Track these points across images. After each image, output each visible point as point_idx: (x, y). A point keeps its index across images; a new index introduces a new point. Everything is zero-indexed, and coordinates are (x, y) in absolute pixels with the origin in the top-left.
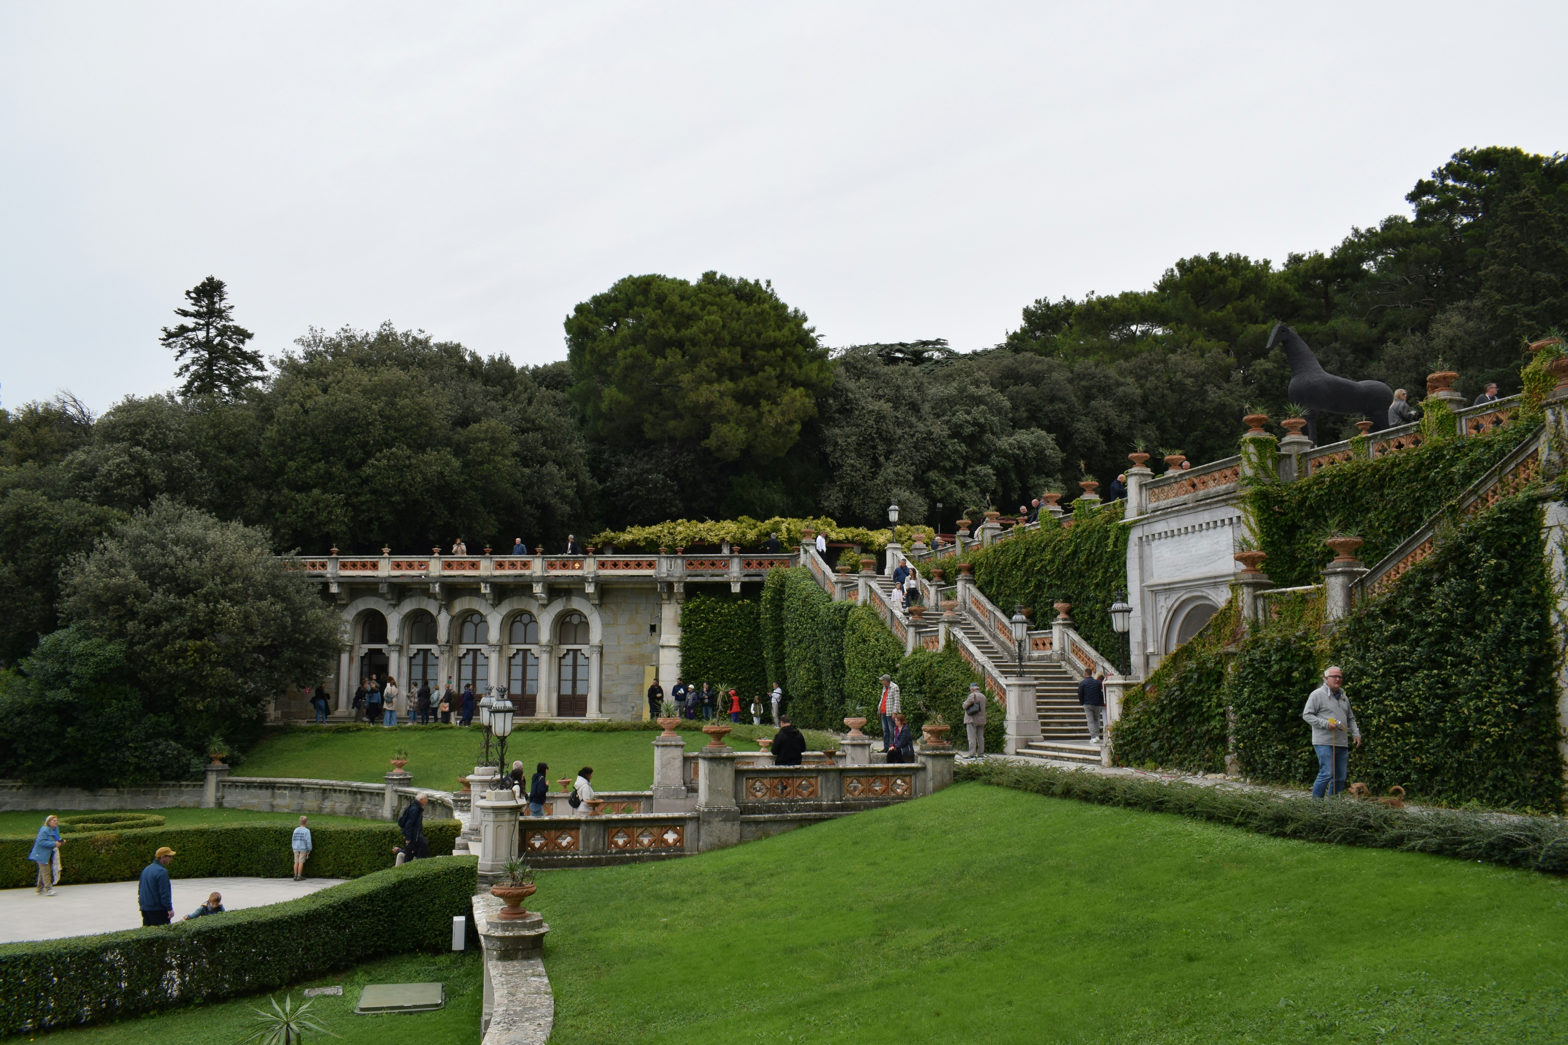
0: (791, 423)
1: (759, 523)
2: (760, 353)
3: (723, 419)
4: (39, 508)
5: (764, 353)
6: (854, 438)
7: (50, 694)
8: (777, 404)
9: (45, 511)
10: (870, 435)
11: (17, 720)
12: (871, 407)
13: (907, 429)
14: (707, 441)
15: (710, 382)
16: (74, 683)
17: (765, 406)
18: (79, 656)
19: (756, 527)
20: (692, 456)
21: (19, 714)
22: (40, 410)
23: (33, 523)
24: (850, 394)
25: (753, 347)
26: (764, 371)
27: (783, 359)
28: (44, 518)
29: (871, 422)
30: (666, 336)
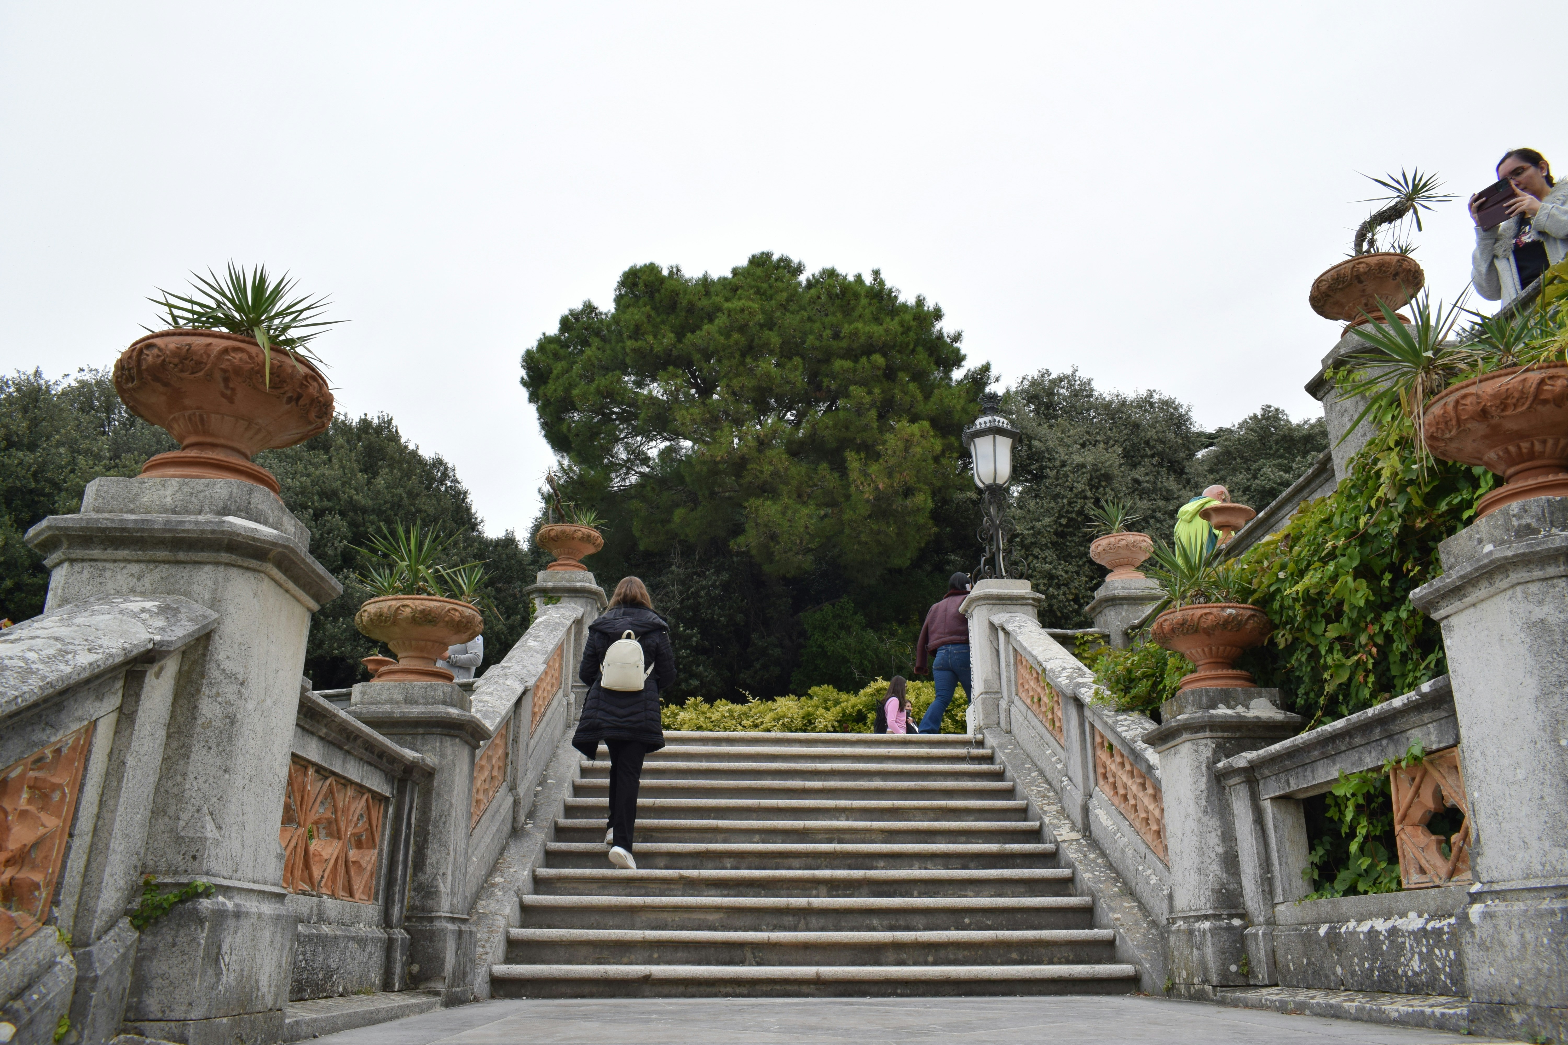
0: (908, 492)
1: (844, 696)
2: (839, 364)
3: (767, 490)
5: (848, 364)
6: (1047, 520)
8: (877, 456)
10: (1081, 512)
12: (1078, 459)
13: (1161, 503)
14: (741, 539)
15: (738, 422)
17: (854, 461)
19: (837, 703)
20: (725, 576)
24: (1036, 443)
25: (828, 357)
26: (847, 396)
27: (890, 374)
29: (1080, 487)
30: (657, 349)
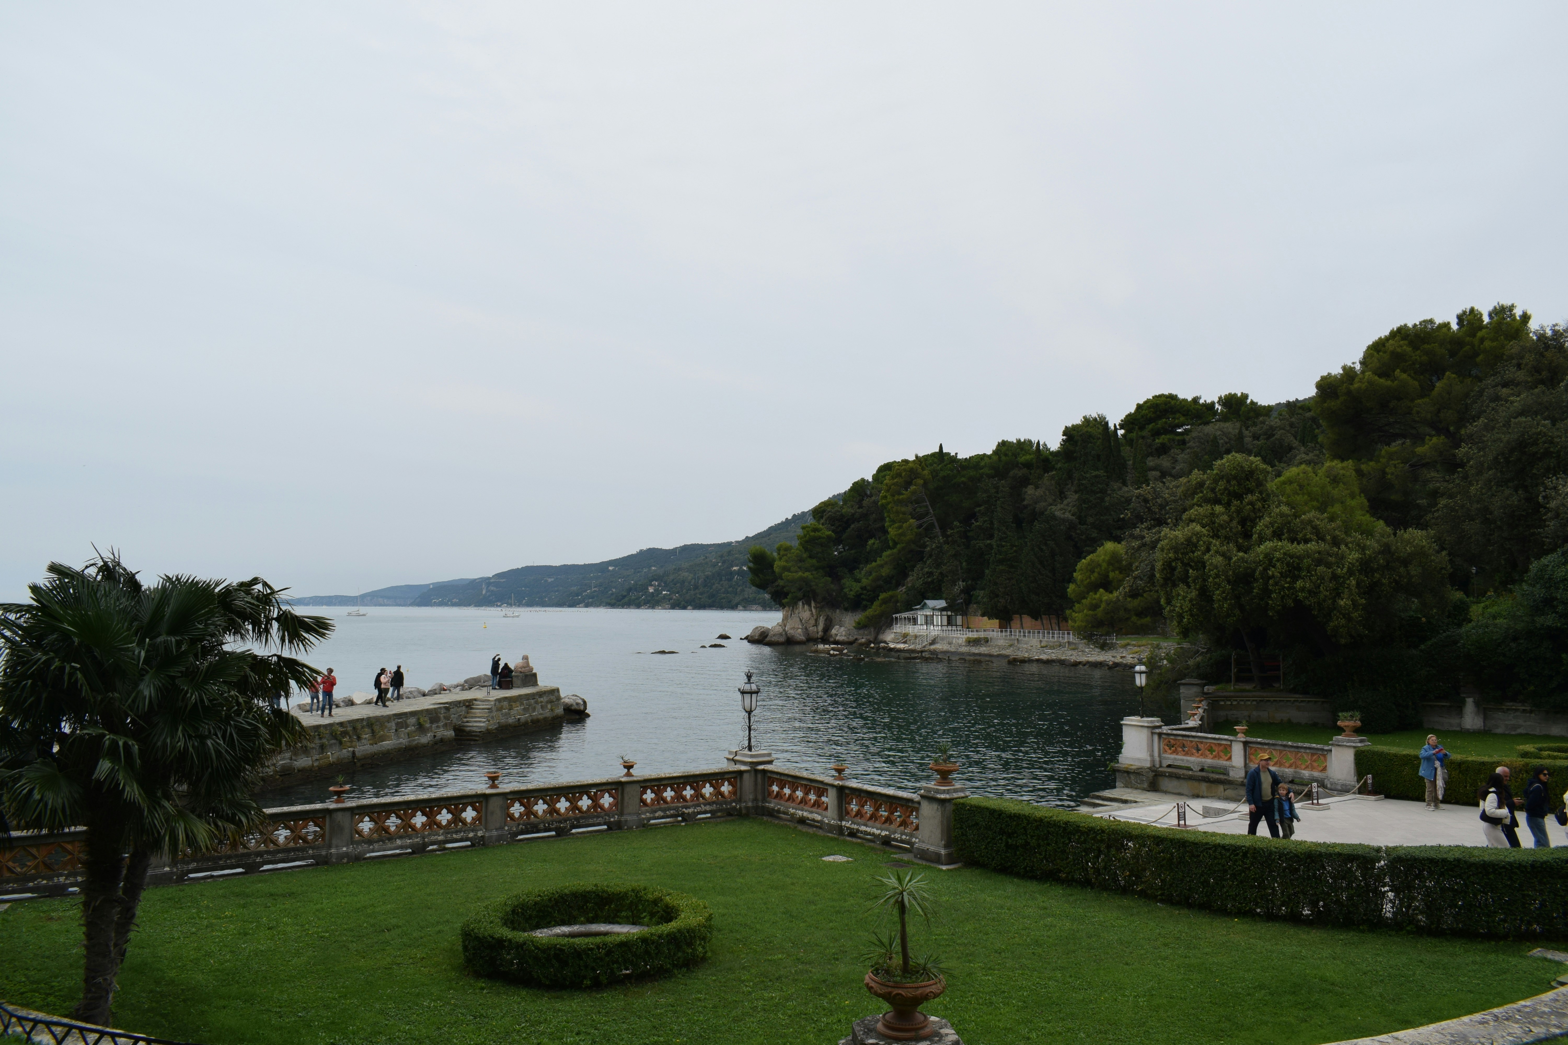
4: (1539, 433)
7: (1540, 620)
9: (1545, 435)
11: (1513, 645)
16: (1560, 608)
18: (1563, 581)
21: (1515, 639)
22: (1549, 333)
23: (1534, 449)
28: (1545, 443)
